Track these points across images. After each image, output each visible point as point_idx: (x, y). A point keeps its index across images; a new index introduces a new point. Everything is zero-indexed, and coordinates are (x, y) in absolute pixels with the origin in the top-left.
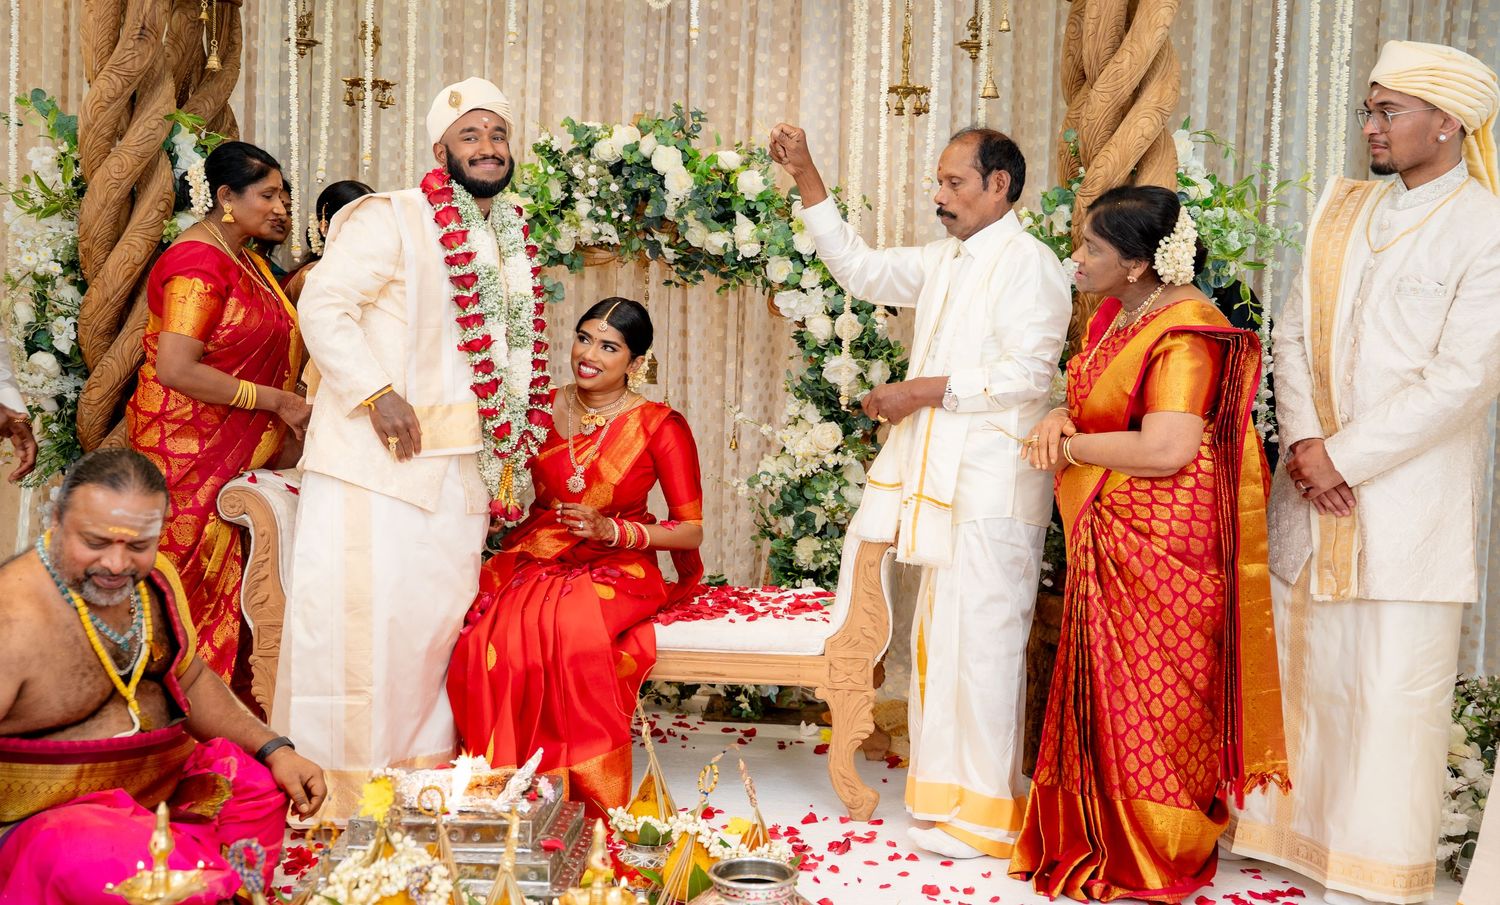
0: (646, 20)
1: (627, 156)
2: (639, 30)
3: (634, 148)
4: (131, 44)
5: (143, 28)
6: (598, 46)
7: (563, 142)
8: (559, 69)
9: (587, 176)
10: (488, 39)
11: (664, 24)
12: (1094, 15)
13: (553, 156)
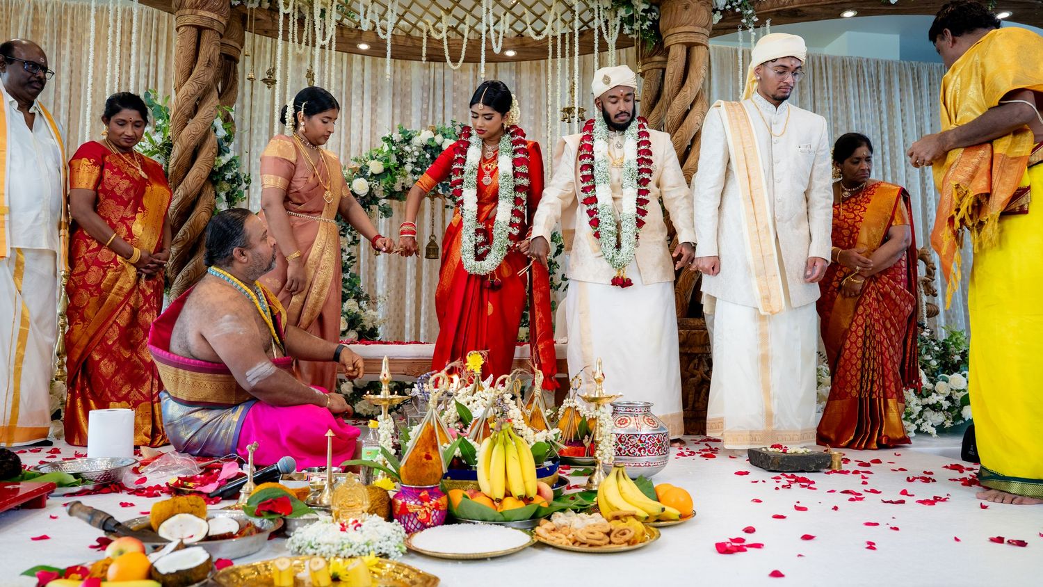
0: (422, 88)
1: (431, 143)
2: (421, 91)
3: (433, 140)
4: (203, 68)
5: (209, 61)
6: (399, 100)
7: (397, 137)
8: (379, 110)
9: (413, 151)
10: (344, 95)
11: (432, 90)
12: (671, 71)
13: (393, 142)
